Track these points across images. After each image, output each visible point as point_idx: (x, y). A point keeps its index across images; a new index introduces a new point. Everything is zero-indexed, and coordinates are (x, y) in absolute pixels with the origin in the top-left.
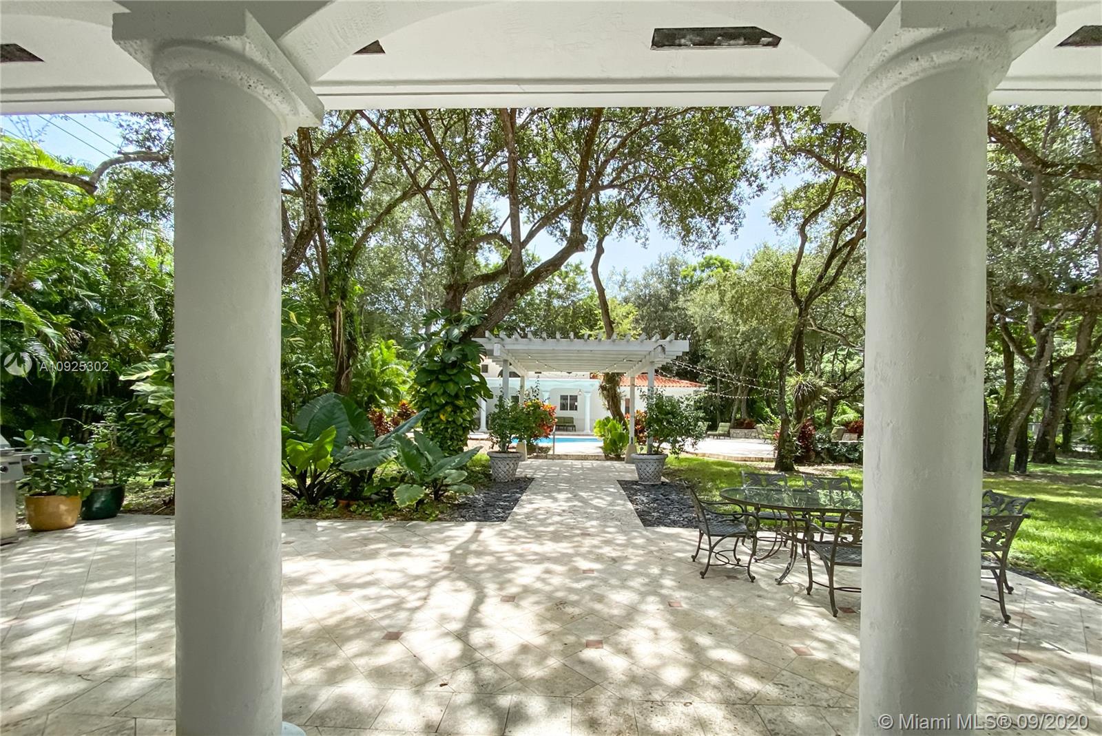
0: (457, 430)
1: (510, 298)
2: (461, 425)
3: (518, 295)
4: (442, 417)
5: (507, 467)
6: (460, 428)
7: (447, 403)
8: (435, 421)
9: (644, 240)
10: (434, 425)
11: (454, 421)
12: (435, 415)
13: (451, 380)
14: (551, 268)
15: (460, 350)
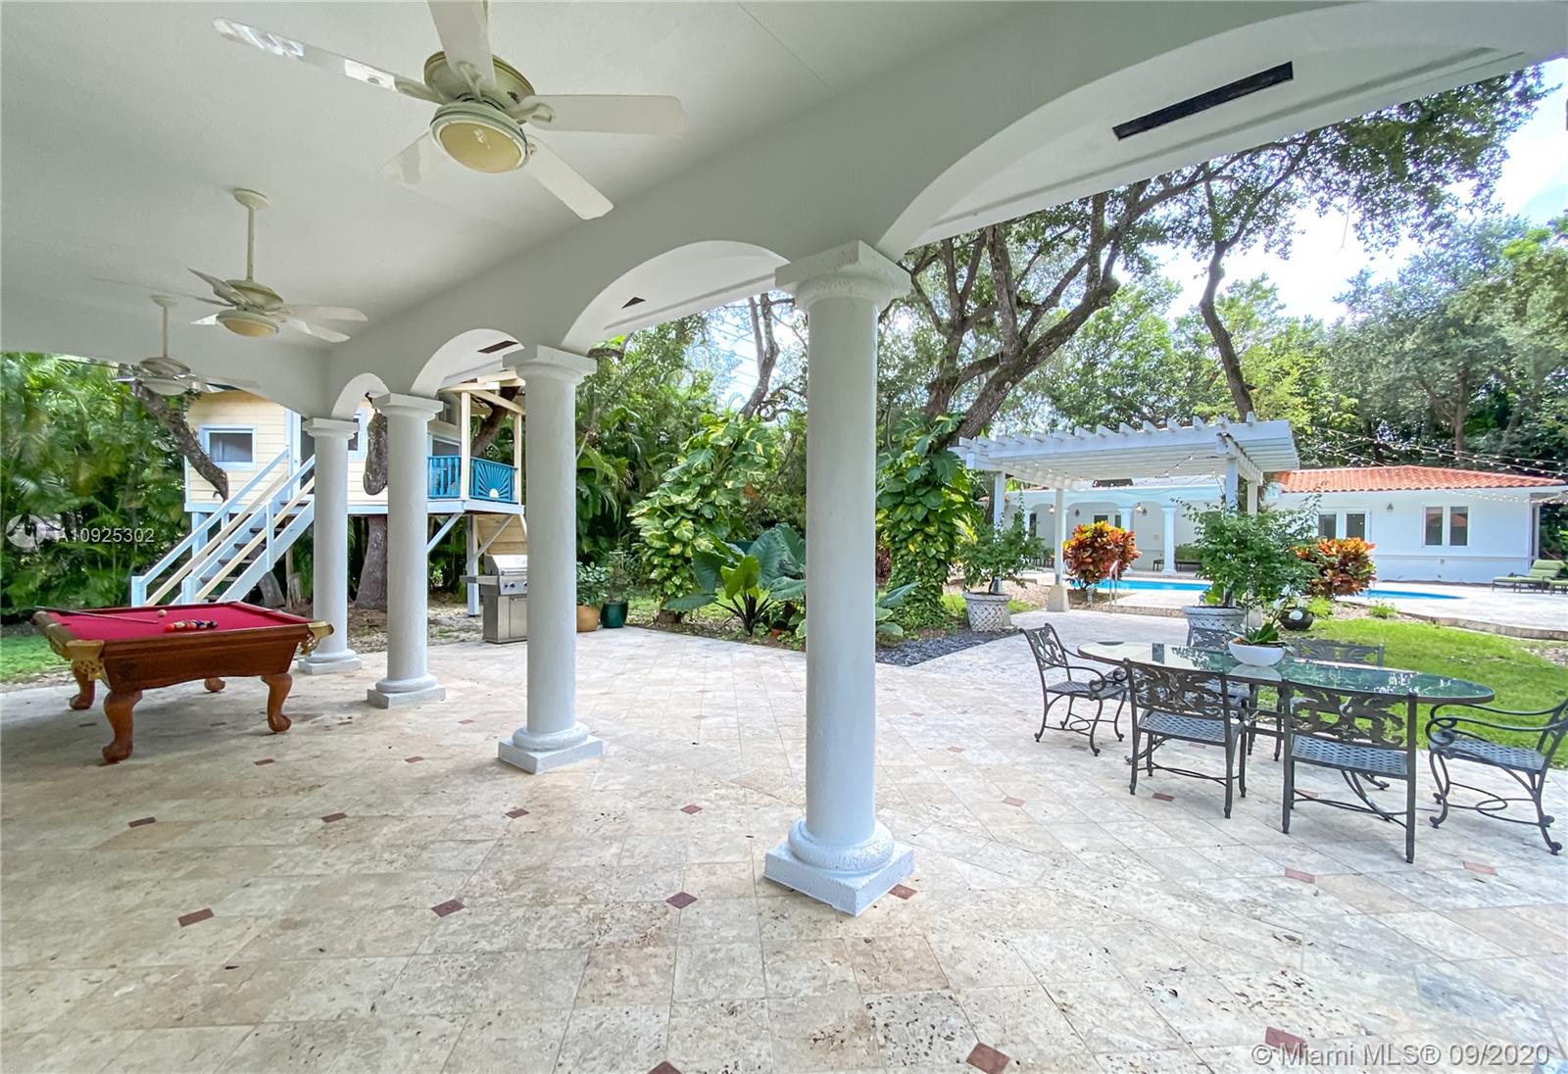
0: (929, 563)
1: (997, 390)
2: (934, 557)
3: (1008, 384)
4: (911, 547)
5: (986, 613)
6: (934, 561)
7: (915, 531)
8: (903, 552)
9: (1282, 245)
10: (902, 557)
11: (925, 553)
12: (904, 544)
13: (919, 502)
14: (1054, 340)
15: (928, 465)
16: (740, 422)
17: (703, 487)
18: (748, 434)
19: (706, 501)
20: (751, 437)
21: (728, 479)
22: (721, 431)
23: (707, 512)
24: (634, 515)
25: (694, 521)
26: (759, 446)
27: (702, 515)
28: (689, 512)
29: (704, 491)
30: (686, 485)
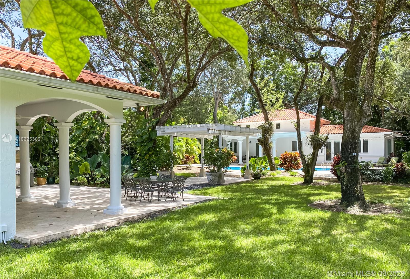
0: (151, 163)
2: (152, 161)
4: (146, 158)
7: (146, 153)
11: (149, 160)
12: (144, 157)
13: (147, 145)
16: (93, 120)
17: (79, 141)
18: (95, 124)
19: (80, 145)
20: (96, 125)
21: (87, 139)
22: (86, 123)
23: (80, 149)
24: (57, 150)
25: (75, 152)
26: (98, 128)
27: (78, 150)
28: (74, 149)
29: (79, 143)
30: (74, 141)
